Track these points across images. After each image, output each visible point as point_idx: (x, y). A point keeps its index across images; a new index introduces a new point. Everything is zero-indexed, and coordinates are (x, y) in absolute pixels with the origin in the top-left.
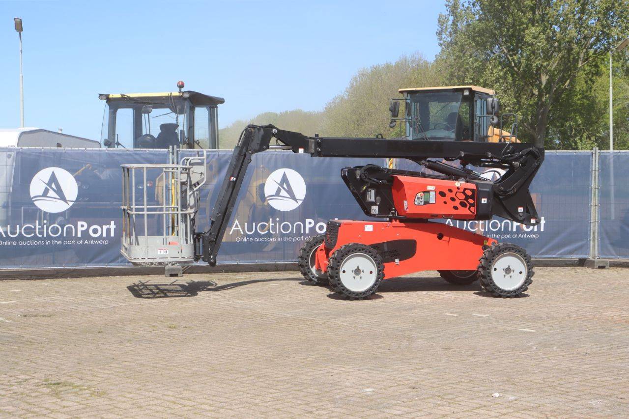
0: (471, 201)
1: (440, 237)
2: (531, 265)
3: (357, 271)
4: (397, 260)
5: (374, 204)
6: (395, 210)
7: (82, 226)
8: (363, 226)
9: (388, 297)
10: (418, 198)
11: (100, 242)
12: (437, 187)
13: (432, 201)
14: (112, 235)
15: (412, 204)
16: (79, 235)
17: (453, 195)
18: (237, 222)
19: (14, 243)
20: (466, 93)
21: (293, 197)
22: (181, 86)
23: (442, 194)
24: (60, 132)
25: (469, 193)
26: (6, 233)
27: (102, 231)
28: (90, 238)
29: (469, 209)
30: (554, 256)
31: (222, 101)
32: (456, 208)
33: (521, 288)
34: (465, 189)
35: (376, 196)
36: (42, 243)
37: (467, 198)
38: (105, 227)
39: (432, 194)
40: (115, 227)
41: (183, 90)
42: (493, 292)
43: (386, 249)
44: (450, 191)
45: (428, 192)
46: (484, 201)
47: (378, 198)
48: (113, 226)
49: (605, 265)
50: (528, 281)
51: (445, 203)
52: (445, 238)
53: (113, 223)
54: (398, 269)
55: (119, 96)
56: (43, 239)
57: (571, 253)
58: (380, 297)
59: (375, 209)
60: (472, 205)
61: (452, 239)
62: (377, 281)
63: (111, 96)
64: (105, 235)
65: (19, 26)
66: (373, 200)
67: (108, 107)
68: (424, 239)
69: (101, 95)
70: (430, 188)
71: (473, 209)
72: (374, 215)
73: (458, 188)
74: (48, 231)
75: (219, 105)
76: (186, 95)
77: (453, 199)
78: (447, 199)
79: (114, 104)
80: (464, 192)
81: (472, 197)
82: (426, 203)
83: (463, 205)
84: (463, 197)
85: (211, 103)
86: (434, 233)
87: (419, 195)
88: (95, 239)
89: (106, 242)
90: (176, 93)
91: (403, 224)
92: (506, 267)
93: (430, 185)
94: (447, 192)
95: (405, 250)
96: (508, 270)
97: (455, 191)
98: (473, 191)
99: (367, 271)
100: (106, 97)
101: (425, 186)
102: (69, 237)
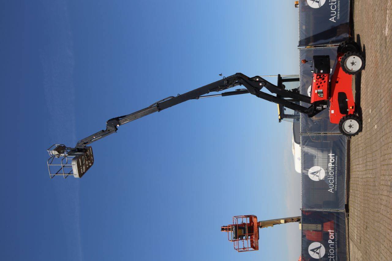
0: (322, 76)
1: (337, 82)
3: (350, 126)
4: (347, 100)
5: (323, 107)
6: (325, 101)
8: (331, 114)
10: (320, 96)
12: (316, 89)
13: (322, 91)
14: (334, 155)
17: (319, 83)
19: (336, 185)
23: (319, 87)
25: (318, 77)
27: (332, 158)
28: (335, 162)
29: (325, 77)
32: (325, 82)
33: (361, 58)
34: (317, 78)
35: (319, 106)
36: (336, 177)
37: (320, 78)
39: (319, 91)
43: (342, 105)
44: (317, 84)
45: (318, 92)
46: (322, 71)
47: (320, 105)
51: (322, 86)
52: (337, 80)
54: (351, 99)
55: (280, 116)
59: (325, 106)
60: (324, 76)
61: (338, 76)
63: (280, 118)
64: (334, 157)
66: (321, 108)
67: (284, 119)
68: (338, 89)
69: (279, 122)
70: (316, 92)
71: (325, 75)
72: (327, 107)
73: (316, 81)
75: (281, 77)
77: (321, 83)
78: (321, 85)
80: (318, 79)
81: (320, 76)
82: (322, 93)
83: (323, 79)
84: (320, 79)
86: (335, 85)
91: (331, 98)
92: (351, 64)
93: (315, 91)
94: (318, 85)
95: (342, 97)
96: (353, 64)
97: (317, 83)
98: (317, 76)
99: (351, 123)
100: (280, 120)
101: (315, 94)
102: (334, 169)
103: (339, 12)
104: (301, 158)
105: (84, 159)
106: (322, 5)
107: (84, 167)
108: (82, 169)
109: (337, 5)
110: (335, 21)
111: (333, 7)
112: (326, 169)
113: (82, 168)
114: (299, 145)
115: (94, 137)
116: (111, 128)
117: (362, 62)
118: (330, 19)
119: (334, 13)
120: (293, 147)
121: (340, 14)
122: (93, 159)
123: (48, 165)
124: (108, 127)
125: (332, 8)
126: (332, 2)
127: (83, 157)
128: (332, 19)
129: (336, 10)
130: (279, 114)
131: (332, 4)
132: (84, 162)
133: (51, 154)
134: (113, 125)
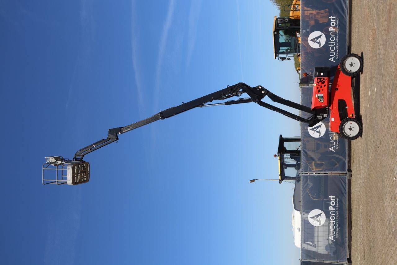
0: (322, 79)
1: (337, 89)
2: (350, 54)
3: (350, 129)
4: (346, 107)
5: (323, 116)
6: (325, 108)
7: (331, 208)
8: (332, 122)
9: (362, 112)
10: (321, 101)
11: (337, 201)
12: (316, 93)
13: (322, 95)
14: (335, 197)
15: (323, 102)
16: (334, 209)
17: (319, 87)
19: (337, 232)
20: (276, 33)
21: (320, 126)
22: (276, 156)
23: (319, 91)
24: (294, 189)
25: (319, 80)
26: (333, 235)
27: (333, 201)
28: (336, 205)
30: (347, 11)
31: (281, 136)
32: (325, 86)
33: (359, 59)
34: (317, 82)
35: (319, 115)
36: (337, 223)
37: (321, 81)
38: (331, 200)
39: (319, 95)
40: (331, 196)
41: (277, 155)
42: (361, 70)
43: (341, 112)
44: (318, 88)
45: (318, 97)
46: (322, 74)
47: (321, 114)
48: (331, 197)
50: (356, 56)
51: (323, 90)
52: (337, 87)
53: (330, 197)
54: (350, 107)
55: (280, 176)
59: (325, 115)
60: (324, 79)
61: (338, 84)
62: (355, 121)
63: (280, 179)
64: (335, 200)
65: (253, 181)
66: (321, 117)
67: (284, 180)
68: (338, 96)
69: (280, 183)
70: (317, 96)
71: (325, 79)
72: (328, 116)
73: (317, 85)
74: (333, 221)
75: (283, 137)
76: (279, 154)
77: (321, 87)
78: (321, 89)
79: (283, 177)
80: (318, 82)
81: (320, 79)
82: (323, 97)
83: (324, 83)
84: (320, 83)
85: (282, 140)
86: (335, 93)
87: (319, 100)
88: (336, 203)
89: (337, 199)
90: (279, 158)
91: (332, 105)
92: (350, 66)
93: (315, 96)
94: (318, 89)
95: (342, 104)
96: (351, 65)
97: (318, 86)
98: (318, 79)
99: (351, 125)
100: (280, 181)
101: (316, 98)
102: (335, 213)
103: (337, 53)
104: (300, 229)
105: (80, 167)
106: (322, 46)
107: (79, 177)
108: (76, 178)
109: (335, 46)
110: (334, 61)
111: (333, 48)
113: (77, 177)
114: (299, 212)
115: (94, 146)
116: (111, 136)
117: (361, 63)
118: (330, 59)
119: (333, 54)
120: (293, 219)
121: (338, 54)
122: (89, 177)
123: (43, 169)
124: (110, 135)
125: (331, 49)
126: (331, 43)
127: (80, 165)
128: (332, 59)
129: (335, 51)
130: (280, 173)
131: (331, 45)
132: (80, 171)
133: (48, 161)
134: (115, 133)
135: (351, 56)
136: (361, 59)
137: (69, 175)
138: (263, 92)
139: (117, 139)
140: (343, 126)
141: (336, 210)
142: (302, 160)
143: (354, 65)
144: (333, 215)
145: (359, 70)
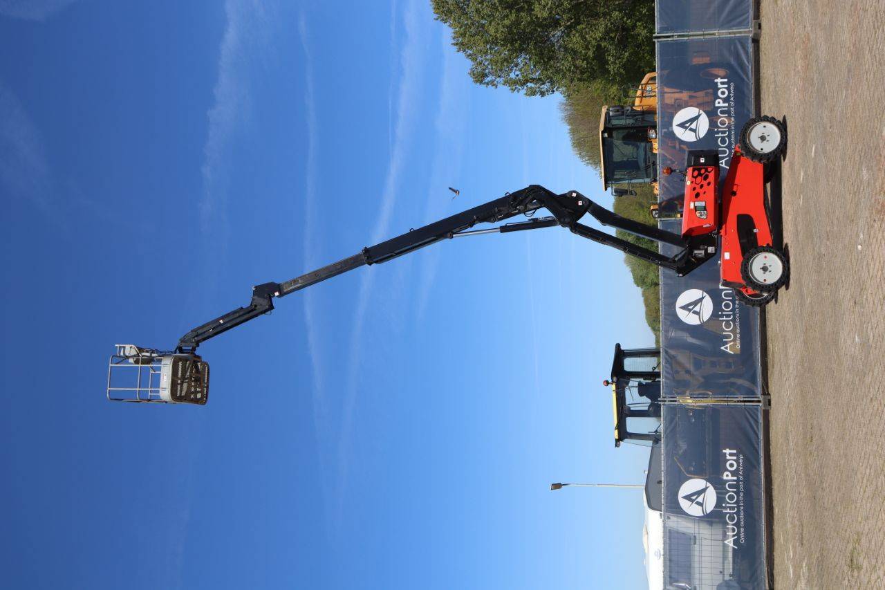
0: (703, 171)
1: (734, 194)
3: (765, 269)
4: (755, 231)
5: (706, 250)
6: (711, 232)
7: (727, 476)
8: (725, 261)
9: (788, 238)
10: (701, 215)
11: (741, 461)
12: (691, 200)
13: (703, 204)
14: (735, 451)
15: (706, 219)
16: (735, 478)
17: (698, 187)
18: (723, 348)
19: (742, 530)
20: (606, 135)
21: (701, 300)
22: (607, 383)
23: (697, 195)
24: (647, 473)
25: (696, 173)
26: (734, 536)
27: (731, 460)
28: (737, 469)
29: (709, 172)
30: (750, 67)
31: (618, 346)
32: (709, 184)
33: (778, 126)
34: (693, 177)
35: (699, 249)
36: (742, 508)
37: (700, 174)
38: (728, 457)
39: (698, 204)
40: (728, 450)
41: (610, 381)
42: (782, 149)
43: (745, 241)
44: (694, 189)
45: (695, 207)
46: (702, 160)
47: (701, 247)
48: (727, 451)
49: (757, 24)
50: (772, 120)
51: (705, 193)
52: (735, 190)
53: (724, 451)
54: (762, 230)
55: (617, 431)
56: (738, 507)
57: (747, 53)
58: (786, 244)
59: (711, 249)
60: (706, 170)
61: (736, 182)
62: (773, 253)
63: (617, 438)
64: (735, 458)
65: (557, 486)
66: (703, 252)
67: (626, 440)
68: (737, 207)
69: (616, 446)
70: (692, 206)
71: (709, 170)
72: (716, 250)
73: (692, 182)
74: (732, 503)
75: (622, 348)
76: (615, 379)
77: (702, 186)
78: (701, 191)
79: (623, 434)
80: (696, 178)
81: (699, 170)
82: (705, 209)
83: (706, 177)
84: (699, 178)
85: (620, 355)
86: (730, 200)
87: (698, 215)
88: (738, 465)
89: (741, 457)
90: (614, 387)
91: (724, 227)
92: (760, 140)
93: (690, 206)
94: (696, 192)
95: (745, 223)
96: (763, 138)
97: (694, 185)
98: (694, 170)
99: (765, 261)
100: (618, 441)
101: (690, 210)
102: (737, 486)
104: (662, 553)
105: (189, 367)
107: (185, 385)
108: (179, 386)
111: (723, 141)
112: (721, 572)
113: (182, 384)
114: (658, 513)
115: (221, 321)
116: (260, 301)
117: (781, 131)
119: (725, 152)
122: (207, 394)
123: (110, 365)
124: (256, 297)
125: (721, 143)
126: (720, 131)
127: (188, 362)
129: (729, 147)
130: (616, 422)
131: (720, 135)
132: (188, 374)
133: (122, 354)
134: (267, 293)
135: (762, 120)
136: (782, 126)
137: (165, 378)
138: (580, 203)
139: (271, 307)
140: (748, 262)
141: (738, 481)
142: (664, 372)
143: (768, 138)
144: (733, 492)
145: (778, 148)
